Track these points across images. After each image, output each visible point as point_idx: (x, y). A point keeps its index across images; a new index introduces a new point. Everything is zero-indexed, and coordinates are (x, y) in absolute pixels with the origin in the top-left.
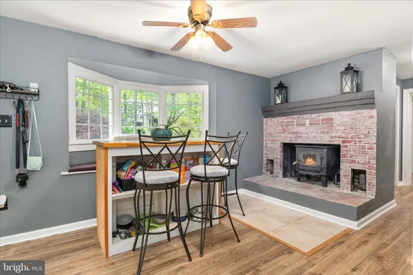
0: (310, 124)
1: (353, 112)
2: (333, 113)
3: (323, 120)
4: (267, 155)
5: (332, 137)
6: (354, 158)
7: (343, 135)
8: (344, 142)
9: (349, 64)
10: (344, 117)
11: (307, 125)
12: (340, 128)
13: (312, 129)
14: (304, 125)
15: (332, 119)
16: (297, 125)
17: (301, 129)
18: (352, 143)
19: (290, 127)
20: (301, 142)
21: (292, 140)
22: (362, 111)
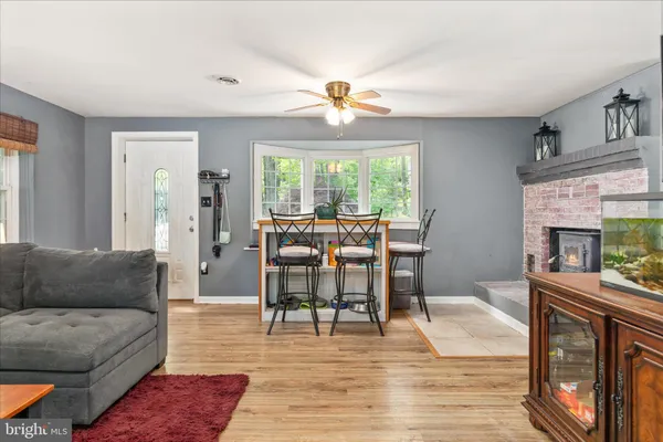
0: (574, 195)
1: (621, 174)
2: (599, 176)
3: (588, 187)
4: (528, 249)
11: (571, 197)
13: (575, 202)
14: (567, 196)
15: (597, 186)
16: (560, 196)
17: (563, 203)
19: (552, 200)
20: (564, 226)
21: (554, 223)
22: (632, 171)
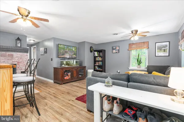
1: (21, 53)
3: (8, 55)
5: (13, 61)
6: (22, 68)
7: (18, 61)
8: (18, 63)
9: (18, 37)
10: (18, 55)
12: (16, 58)
13: (2, 58)
15: (13, 55)
18: (21, 63)
22: (24, 53)
